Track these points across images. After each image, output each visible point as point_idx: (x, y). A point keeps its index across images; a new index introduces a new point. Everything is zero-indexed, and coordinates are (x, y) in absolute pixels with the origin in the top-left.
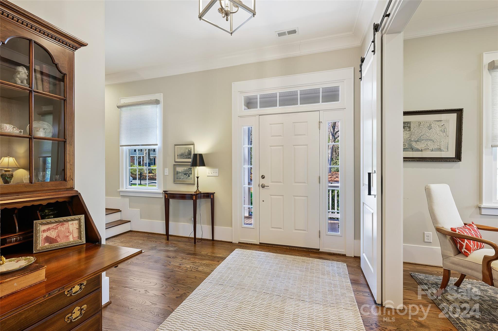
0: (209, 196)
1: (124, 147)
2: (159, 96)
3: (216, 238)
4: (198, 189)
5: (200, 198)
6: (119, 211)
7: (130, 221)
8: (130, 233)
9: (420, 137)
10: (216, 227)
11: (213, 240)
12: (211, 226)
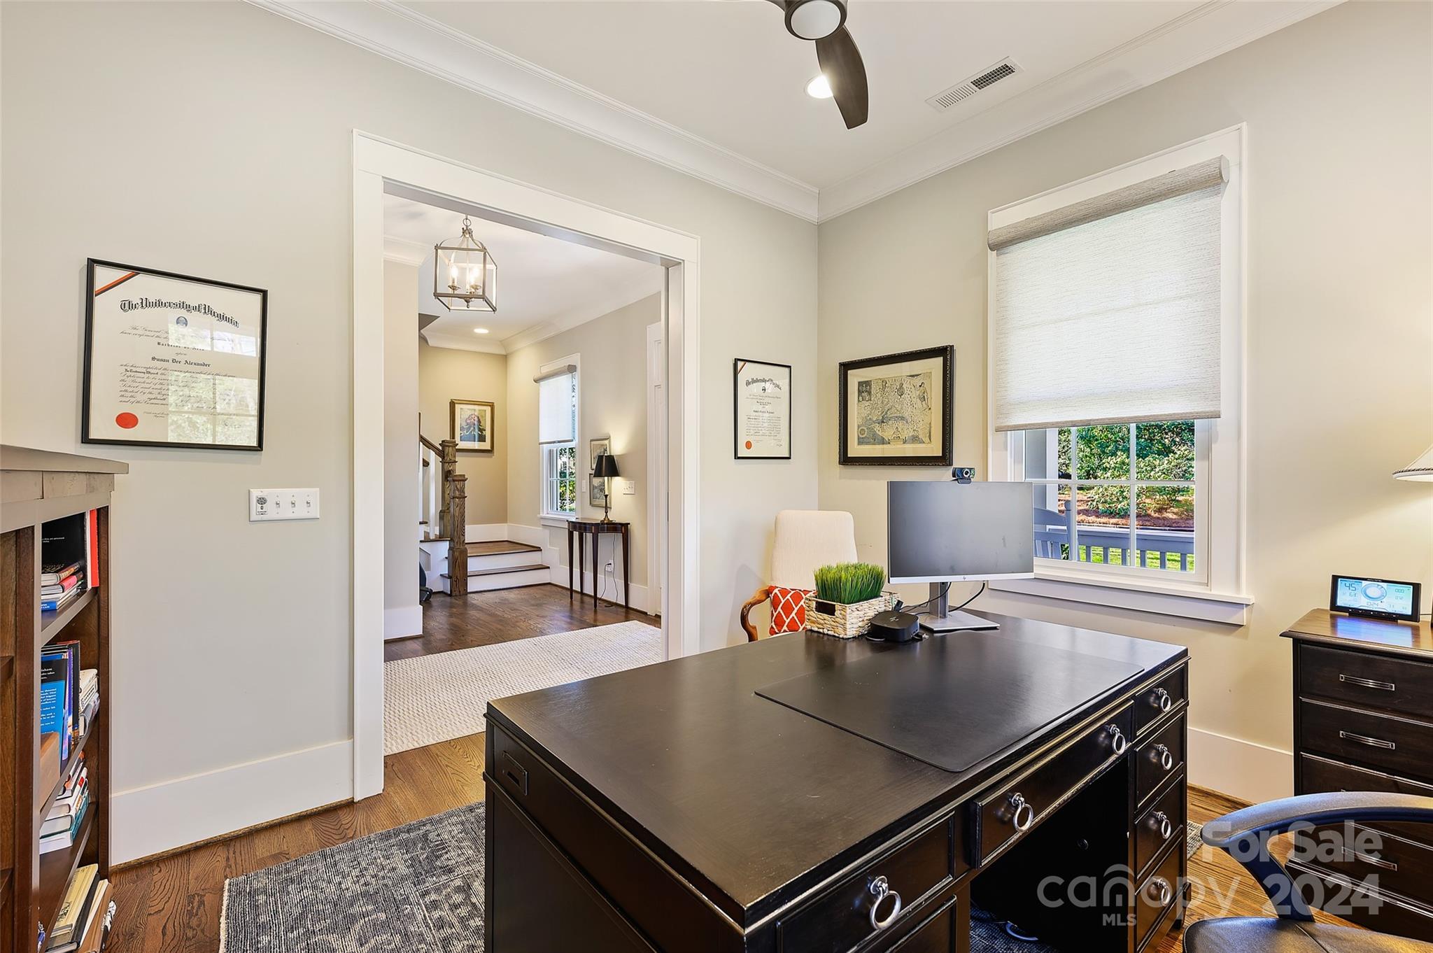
0: (622, 529)
1: (544, 445)
2: (575, 359)
3: (631, 605)
4: (606, 515)
5: (603, 531)
6: (539, 549)
7: (549, 568)
8: (549, 586)
9: (886, 413)
10: (632, 586)
11: (627, 607)
12: (623, 581)
